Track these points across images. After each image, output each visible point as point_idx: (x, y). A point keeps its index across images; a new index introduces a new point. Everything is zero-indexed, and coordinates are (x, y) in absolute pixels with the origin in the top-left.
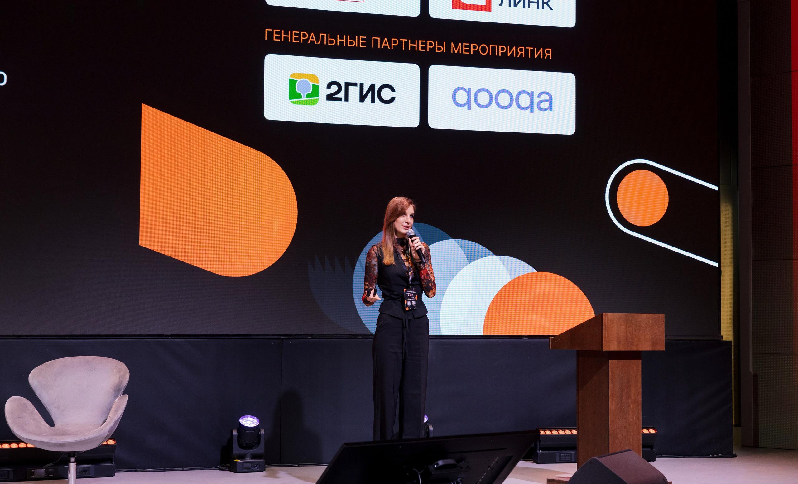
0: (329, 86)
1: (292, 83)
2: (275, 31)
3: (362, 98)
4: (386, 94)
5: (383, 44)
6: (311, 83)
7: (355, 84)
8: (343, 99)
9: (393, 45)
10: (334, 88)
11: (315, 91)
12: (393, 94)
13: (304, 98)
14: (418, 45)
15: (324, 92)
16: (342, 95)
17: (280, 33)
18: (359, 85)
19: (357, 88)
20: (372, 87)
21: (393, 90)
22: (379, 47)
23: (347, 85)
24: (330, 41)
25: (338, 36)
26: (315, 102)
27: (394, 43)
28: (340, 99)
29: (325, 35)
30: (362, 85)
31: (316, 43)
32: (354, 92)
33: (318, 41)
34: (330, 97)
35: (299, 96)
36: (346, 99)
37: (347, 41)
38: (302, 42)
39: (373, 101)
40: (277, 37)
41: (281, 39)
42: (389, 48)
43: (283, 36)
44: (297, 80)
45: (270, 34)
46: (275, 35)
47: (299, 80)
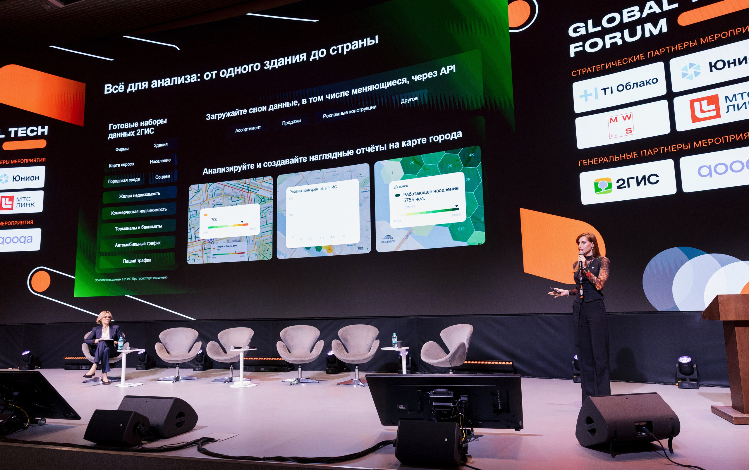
0: (618, 182)
1: (596, 184)
2: (584, 161)
3: (638, 184)
4: (653, 179)
5: (649, 153)
6: (607, 182)
7: (633, 178)
8: (627, 186)
9: (654, 152)
10: (621, 182)
11: (610, 186)
12: (657, 179)
13: (604, 190)
14: (672, 149)
15: (615, 185)
16: (626, 185)
17: (587, 161)
18: (635, 178)
19: (635, 179)
20: (644, 177)
21: (657, 176)
22: (646, 155)
23: (628, 179)
24: (615, 158)
25: (621, 155)
26: (610, 191)
27: (655, 150)
28: (625, 187)
29: (613, 156)
30: (637, 178)
31: (608, 161)
32: (633, 182)
33: (609, 160)
34: (619, 187)
35: (601, 190)
36: (629, 186)
37: (626, 156)
38: (600, 163)
39: (645, 184)
40: (585, 164)
41: (588, 164)
42: (652, 154)
43: (589, 162)
44: (598, 182)
45: (582, 163)
46: (584, 163)
47: (600, 182)
